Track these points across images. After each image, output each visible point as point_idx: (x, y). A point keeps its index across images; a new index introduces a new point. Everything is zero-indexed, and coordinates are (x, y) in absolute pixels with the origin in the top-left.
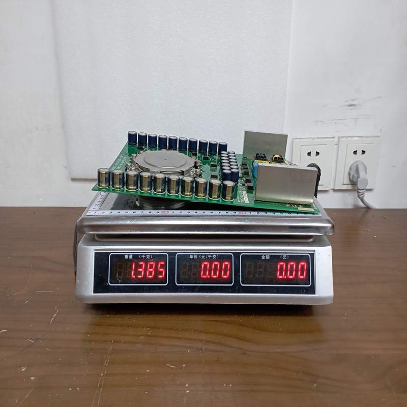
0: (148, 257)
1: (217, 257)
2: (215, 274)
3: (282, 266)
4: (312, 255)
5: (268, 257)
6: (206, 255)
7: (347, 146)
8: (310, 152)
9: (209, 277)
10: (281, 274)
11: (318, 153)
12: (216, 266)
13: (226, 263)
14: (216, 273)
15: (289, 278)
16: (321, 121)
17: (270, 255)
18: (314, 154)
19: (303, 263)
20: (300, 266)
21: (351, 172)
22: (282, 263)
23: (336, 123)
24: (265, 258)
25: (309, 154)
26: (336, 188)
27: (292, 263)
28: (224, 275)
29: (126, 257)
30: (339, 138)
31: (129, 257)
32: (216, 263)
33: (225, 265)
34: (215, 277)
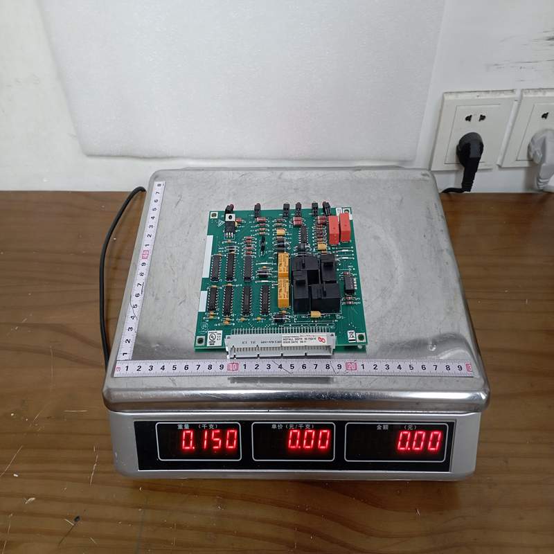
0: (211, 426)
1: (311, 427)
2: (308, 443)
3: (405, 436)
4: (452, 425)
5: (386, 428)
6: (295, 425)
7: (534, 106)
8: (471, 116)
9: (300, 447)
10: (403, 445)
11: (482, 118)
12: (309, 435)
13: (325, 431)
14: (311, 443)
15: (414, 451)
16: (496, 65)
17: (389, 425)
18: (475, 118)
19: (436, 433)
20: (432, 435)
21: (532, 147)
22: (406, 432)
23: (521, 68)
24: (382, 428)
25: (468, 119)
26: (503, 166)
27: (420, 432)
28: (321, 445)
29: (180, 427)
30: (522, 90)
31: (183, 427)
32: (310, 431)
33: (323, 433)
34: (309, 447)
